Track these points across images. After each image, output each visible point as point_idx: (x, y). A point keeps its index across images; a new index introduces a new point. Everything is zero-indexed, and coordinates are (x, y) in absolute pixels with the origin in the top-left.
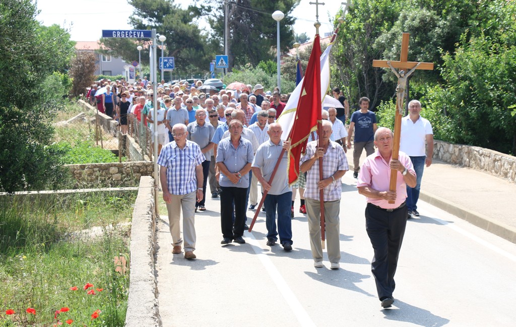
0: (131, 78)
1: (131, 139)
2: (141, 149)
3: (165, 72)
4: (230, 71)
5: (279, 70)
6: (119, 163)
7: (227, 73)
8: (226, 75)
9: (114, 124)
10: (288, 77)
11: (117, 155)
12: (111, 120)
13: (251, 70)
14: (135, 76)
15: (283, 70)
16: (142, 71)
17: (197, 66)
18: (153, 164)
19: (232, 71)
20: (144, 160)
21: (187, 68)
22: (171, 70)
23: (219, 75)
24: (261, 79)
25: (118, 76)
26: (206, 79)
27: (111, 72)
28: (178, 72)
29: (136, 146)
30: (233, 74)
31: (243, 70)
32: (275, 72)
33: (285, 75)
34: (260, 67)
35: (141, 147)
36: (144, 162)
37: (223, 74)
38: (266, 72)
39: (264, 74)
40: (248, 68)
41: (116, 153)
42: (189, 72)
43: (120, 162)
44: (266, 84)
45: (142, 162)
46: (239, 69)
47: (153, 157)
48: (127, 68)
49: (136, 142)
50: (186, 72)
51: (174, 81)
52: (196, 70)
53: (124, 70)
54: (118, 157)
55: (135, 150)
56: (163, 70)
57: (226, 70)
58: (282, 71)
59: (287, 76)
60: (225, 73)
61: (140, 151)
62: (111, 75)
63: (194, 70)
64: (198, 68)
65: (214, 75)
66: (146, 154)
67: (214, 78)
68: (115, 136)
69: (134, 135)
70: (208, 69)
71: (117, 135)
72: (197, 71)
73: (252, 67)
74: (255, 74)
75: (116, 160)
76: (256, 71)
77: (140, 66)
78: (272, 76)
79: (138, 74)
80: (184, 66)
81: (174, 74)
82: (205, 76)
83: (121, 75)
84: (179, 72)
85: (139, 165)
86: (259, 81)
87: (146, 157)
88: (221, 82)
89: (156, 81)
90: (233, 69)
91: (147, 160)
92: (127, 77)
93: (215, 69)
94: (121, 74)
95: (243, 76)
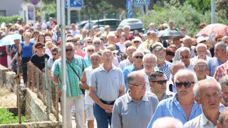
0: (30, 19)
1: (33, 94)
2: (46, 107)
3: (72, 12)
4: (151, 8)
5: (213, 6)
6: (18, 124)
7: (148, 12)
8: (147, 14)
9: (11, 76)
10: (224, 15)
11: (16, 115)
12: (7, 71)
13: (177, 7)
14: (34, 16)
15: (218, 5)
16: (43, 10)
17: (110, 4)
18: (60, 124)
19: (153, 9)
20: (48, 119)
21: (98, 6)
22: (79, 9)
23: (138, 14)
24: (190, 17)
25: (14, 17)
26: (122, 19)
27: (5, 11)
28: (87, 11)
29: (39, 102)
30: (155, 13)
31: (168, 7)
32: (208, 9)
33: (221, 11)
34: (189, 3)
35: (45, 104)
36: (49, 122)
37: (143, 12)
38: (196, 9)
39: (194, 11)
40: (173, 5)
41: (14, 111)
42: (101, 10)
43: (20, 123)
44: (197, 24)
45: (46, 122)
46: (163, 6)
47: (60, 116)
48: (25, 7)
49: (39, 97)
50: (98, 11)
51: (83, 22)
52: (109, 8)
53: (22, 9)
54: (16, 117)
55: (38, 108)
56: (70, 9)
57: (147, 8)
58: (218, 7)
59: (223, 13)
60: (145, 11)
61: (44, 108)
62: (5, 15)
63: (106, 9)
64: (111, 6)
65: (131, 13)
66: (52, 112)
67: (131, 17)
68: (12, 91)
69: (36, 89)
70: (124, 7)
71: (15, 89)
72: (111, 9)
73: (179, 3)
74: (183, 12)
75: (14, 120)
76: (183, 8)
77: (41, 5)
78: (204, 14)
79: (39, 14)
80: (94, 3)
81: (82, 14)
82: (121, 16)
83: (17, 16)
84: (89, 11)
85: (43, 126)
86: (187, 20)
87: (51, 116)
88: (140, 22)
89: (64, 23)
90: (155, 6)
91: (53, 120)
92: (25, 18)
93: (133, 7)
94: (18, 13)
95: (167, 14)
